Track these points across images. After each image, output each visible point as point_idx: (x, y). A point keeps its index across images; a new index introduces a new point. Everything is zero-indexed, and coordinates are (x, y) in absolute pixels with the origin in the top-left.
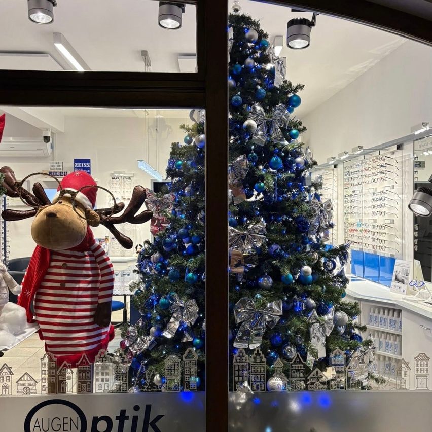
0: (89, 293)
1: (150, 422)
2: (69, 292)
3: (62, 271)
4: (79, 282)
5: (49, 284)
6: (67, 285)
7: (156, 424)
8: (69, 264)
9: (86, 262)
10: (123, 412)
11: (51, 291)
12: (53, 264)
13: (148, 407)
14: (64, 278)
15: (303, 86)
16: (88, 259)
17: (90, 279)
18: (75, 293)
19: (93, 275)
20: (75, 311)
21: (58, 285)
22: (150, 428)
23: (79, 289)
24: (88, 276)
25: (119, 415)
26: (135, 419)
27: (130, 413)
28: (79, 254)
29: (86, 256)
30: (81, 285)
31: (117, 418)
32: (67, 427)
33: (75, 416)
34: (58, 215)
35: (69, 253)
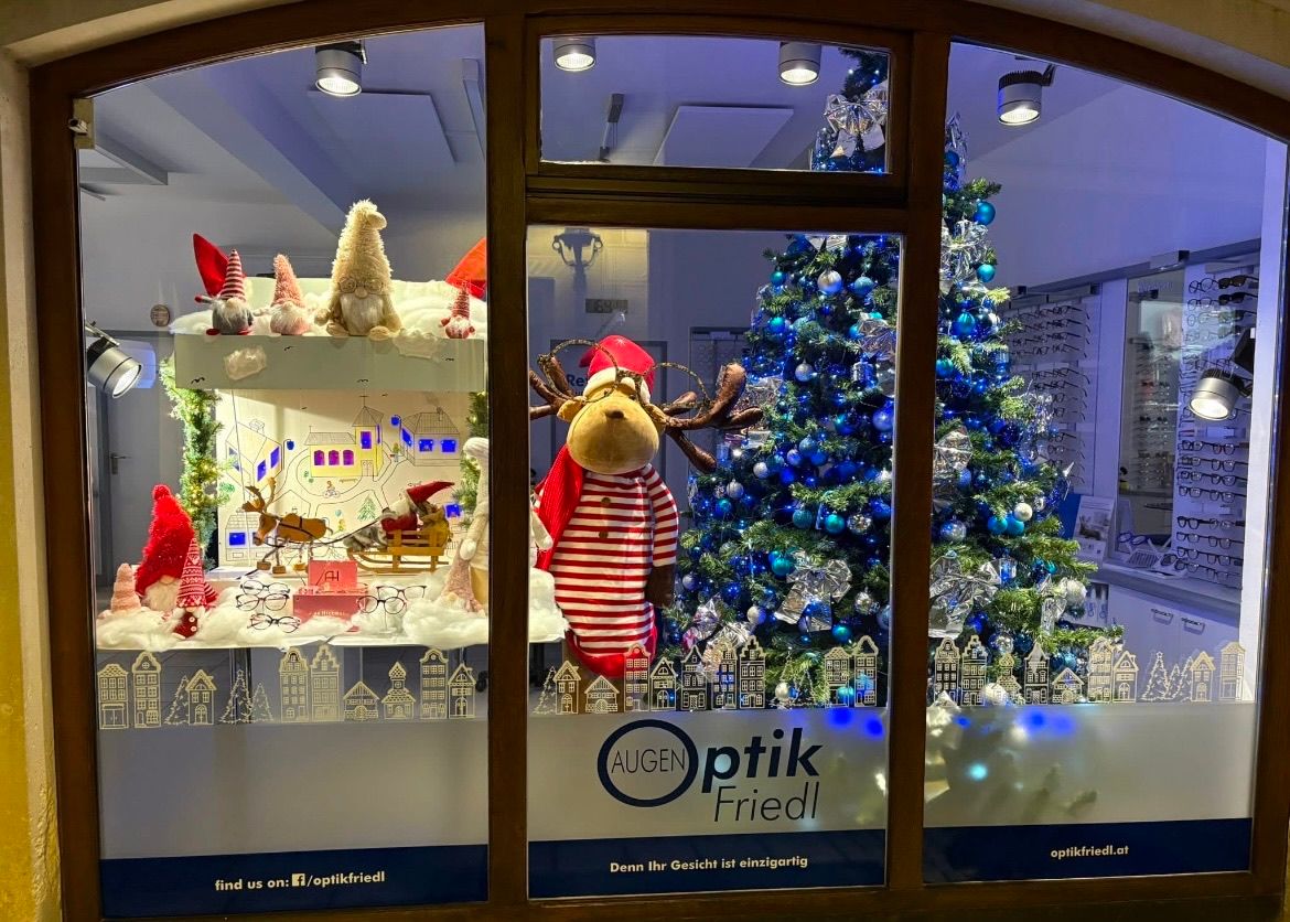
0: (640, 549)
1: (799, 756)
2: (614, 547)
3: (602, 511)
4: (627, 530)
5: (578, 534)
6: (612, 535)
7: (810, 759)
8: (614, 500)
9: (636, 496)
10: (757, 740)
11: (582, 546)
12: (586, 498)
13: (797, 733)
14: (606, 523)
15: (999, 187)
16: (640, 490)
17: (642, 525)
18: (623, 548)
19: (648, 519)
20: (623, 578)
21: (596, 535)
22: (800, 767)
23: (629, 542)
24: (639, 519)
25: (750, 745)
26: (776, 751)
27: (769, 742)
28: (627, 481)
29: (636, 485)
30: (632, 536)
31: (747, 750)
32: (666, 765)
33: (679, 746)
34: (625, 416)
35: (612, 480)
